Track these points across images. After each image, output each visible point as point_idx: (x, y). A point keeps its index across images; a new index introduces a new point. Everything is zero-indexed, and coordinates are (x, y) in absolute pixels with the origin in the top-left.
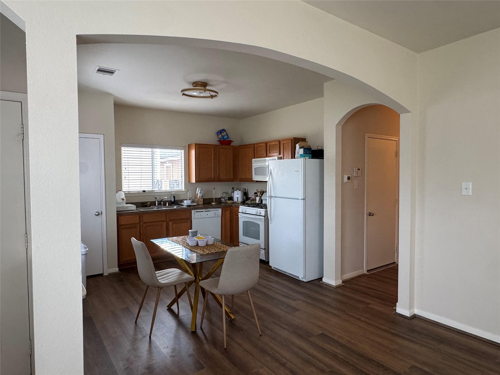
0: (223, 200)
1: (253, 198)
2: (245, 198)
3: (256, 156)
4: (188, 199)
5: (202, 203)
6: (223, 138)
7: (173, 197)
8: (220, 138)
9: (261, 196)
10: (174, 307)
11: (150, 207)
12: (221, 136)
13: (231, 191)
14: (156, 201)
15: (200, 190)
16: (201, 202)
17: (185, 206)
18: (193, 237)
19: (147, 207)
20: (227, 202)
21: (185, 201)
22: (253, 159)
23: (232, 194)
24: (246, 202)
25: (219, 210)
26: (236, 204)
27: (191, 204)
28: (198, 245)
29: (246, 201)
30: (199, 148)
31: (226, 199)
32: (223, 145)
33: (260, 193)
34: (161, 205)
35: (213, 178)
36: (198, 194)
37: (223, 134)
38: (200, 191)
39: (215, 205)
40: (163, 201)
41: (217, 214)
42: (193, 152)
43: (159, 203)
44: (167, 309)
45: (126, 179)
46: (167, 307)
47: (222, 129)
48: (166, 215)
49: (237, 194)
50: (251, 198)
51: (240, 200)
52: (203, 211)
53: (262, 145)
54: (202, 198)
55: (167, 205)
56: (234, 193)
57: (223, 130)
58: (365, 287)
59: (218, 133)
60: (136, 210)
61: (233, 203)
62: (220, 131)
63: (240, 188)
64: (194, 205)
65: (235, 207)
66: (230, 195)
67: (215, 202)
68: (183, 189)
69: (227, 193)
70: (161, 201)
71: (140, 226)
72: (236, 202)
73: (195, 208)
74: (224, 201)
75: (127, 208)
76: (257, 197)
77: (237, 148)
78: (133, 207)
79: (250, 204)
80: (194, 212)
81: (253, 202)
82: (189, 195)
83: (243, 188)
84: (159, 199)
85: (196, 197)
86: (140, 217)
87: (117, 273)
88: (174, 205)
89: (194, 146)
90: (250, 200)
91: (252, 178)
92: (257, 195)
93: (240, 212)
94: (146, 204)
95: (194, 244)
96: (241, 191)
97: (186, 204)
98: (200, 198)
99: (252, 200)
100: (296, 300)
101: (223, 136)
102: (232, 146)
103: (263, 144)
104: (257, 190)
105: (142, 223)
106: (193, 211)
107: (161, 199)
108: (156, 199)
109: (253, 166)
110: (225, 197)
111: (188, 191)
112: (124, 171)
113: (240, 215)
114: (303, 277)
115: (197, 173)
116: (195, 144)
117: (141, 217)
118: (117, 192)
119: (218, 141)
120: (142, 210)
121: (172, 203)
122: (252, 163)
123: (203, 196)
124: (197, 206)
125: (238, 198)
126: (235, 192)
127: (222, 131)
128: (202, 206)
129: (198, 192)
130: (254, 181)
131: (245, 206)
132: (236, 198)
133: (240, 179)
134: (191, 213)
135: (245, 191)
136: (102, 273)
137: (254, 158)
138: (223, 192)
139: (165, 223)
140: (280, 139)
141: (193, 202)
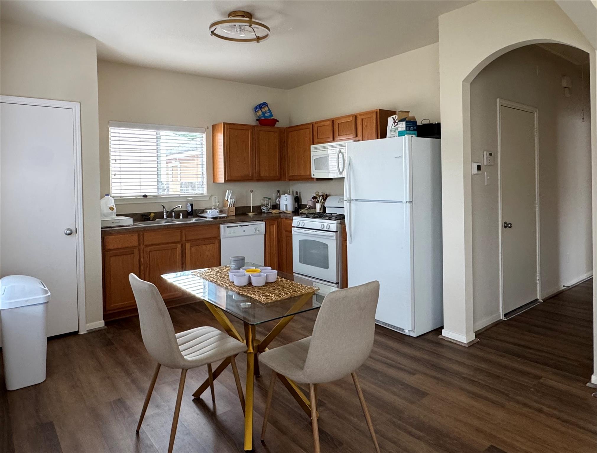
0: (264, 209)
1: (309, 205)
2: (297, 206)
3: (316, 140)
4: (213, 208)
5: (234, 215)
6: (264, 116)
7: (190, 204)
8: (260, 115)
9: (323, 202)
10: (206, 396)
11: (155, 220)
12: (260, 112)
13: (275, 197)
14: (165, 212)
15: (232, 194)
16: (233, 212)
17: (209, 218)
18: (239, 269)
19: (150, 221)
20: (271, 211)
21: (208, 211)
22: (311, 145)
23: (278, 200)
24: (301, 212)
25: (262, 223)
26: (285, 215)
27: (219, 214)
28: (250, 284)
29: (301, 210)
30: (229, 129)
31: (269, 207)
32: (264, 125)
33: (321, 196)
34: (172, 217)
35: (250, 175)
36: (227, 200)
37: (263, 110)
38: (230, 195)
39: (254, 216)
40: (174, 210)
41: (258, 230)
42: (220, 138)
43: (169, 214)
44: (194, 400)
45: (117, 176)
46: (193, 395)
47: (262, 102)
48: (181, 232)
49: (286, 199)
50: (307, 205)
51: (290, 209)
52: (237, 226)
53: (325, 123)
54: (233, 207)
55: (181, 217)
56: (280, 199)
57: (265, 104)
58: (515, 344)
59: (256, 108)
60: (132, 226)
61: (280, 213)
62: (260, 105)
63: (289, 191)
64: (223, 217)
65: (285, 219)
66: (274, 201)
67: (253, 212)
68: (205, 193)
69: (270, 199)
70: (172, 211)
71: (139, 250)
72: (284, 211)
73: (224, 220)
74: (266, 210)
75: (119, 222)
76: (316, 204)
77: (285, 130)
78: (129, 221)
79: (307, 213)
80: (224, 227)
81: (312, 211)
82: (214, 202)
83: (293, 192)
84: (168, 208)
85: (224, 205)
86: (139, 235)
87: (102, 328)
88: (191, 218)
89: (221, 125)
90: (307, 208)
91: (311, 175)
92: (316, 200)
93: (294, 227)
94: (147, 217)
95: (245, 282)
96: (290, 194)
97: (211, 216)
98: (230, 206)
99: (309, 208)
100: (414, 374)
101: (264, 113)
102: (277, 128)
103: (328, 122)
104: (317, 193)
105: (142, 247)
106: (222, 225)
107: (172, 209)
108: (164, 207)
109: (313, 156)
110: (267, 204)
111: (212, 196)
112: (113, 165)
113: (294, 230)
114: (411, 330)
115: (227, 167)
116: (223, 123)
117: (141, 237)
118: (102, 197)
119: (257, 120)
120: (142, 225)
121: (188, 214)
122: (310, 152)
123: (235, 203)
124: (228, 219)
125: (286, 205)
126: (283, 197)
127: (263, 105)
128: (234, 218)
129: (228, 197)
130: (314, 178)
131: (301, 217)
132: (285, 206)
133: (290, 176)
134: (219, 228)
135: (297, 195)
136: (77, 330)
137: (313, 144)
138: (264, 198)
139: (179, 246)
140: (356, 113)
141: (221, 212)
